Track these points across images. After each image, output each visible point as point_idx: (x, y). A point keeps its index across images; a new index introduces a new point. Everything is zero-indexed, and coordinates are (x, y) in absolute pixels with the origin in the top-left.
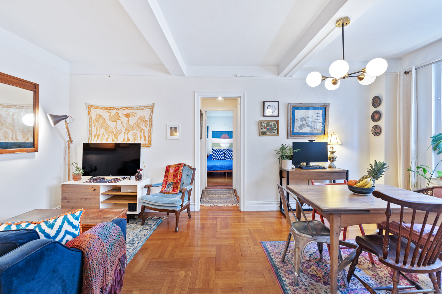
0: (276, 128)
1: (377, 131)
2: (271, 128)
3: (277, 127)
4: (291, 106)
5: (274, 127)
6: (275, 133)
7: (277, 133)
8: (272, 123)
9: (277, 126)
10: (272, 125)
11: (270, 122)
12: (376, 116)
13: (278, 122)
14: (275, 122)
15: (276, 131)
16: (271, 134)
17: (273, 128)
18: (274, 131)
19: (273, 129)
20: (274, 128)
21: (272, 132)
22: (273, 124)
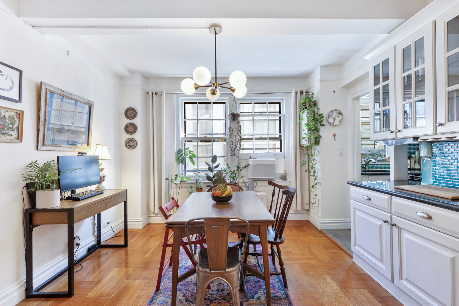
0: (15, 127)
1: (131, 144)
2: (4, 125)
3: (16, 124)
4: (46, 89)
5: (11, 124)
6: (13, 138)
7: (16, 136)
8: (7, 115)
9: (17, 121)
10: (7, 118)
11: (2, 111)
12: (131, 129)
13: (20, 115)
14: (13, 114)
15: (16, 132)
16: (3, 137)
17: (8, 124)
18: (11, 132)
19: (9, 128)
20: (11, 126)
21: (7, 134)
22: (9, 116)
